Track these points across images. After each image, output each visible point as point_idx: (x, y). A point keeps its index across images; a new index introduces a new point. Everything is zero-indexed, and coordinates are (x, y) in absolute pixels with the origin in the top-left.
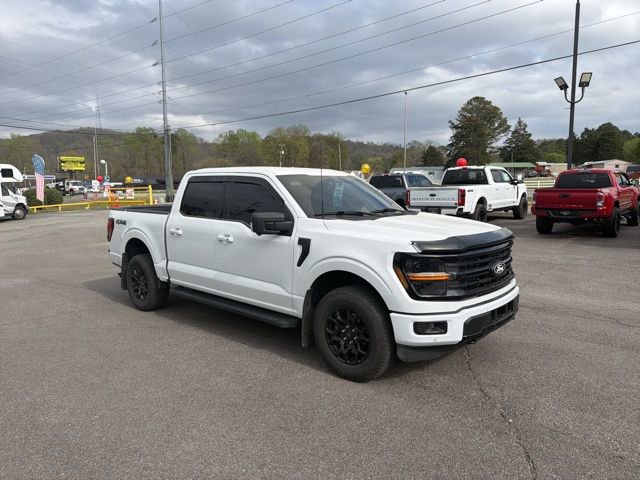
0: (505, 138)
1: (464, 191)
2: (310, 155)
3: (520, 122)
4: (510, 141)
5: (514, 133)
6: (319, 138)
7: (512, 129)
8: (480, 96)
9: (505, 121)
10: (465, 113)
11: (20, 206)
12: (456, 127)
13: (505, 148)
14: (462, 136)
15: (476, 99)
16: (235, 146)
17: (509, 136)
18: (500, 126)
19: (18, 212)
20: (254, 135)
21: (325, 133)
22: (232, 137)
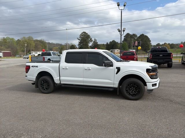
0: (92, 43)
2: (35, 46)
3: (95, 39)
4: (93, 44)
5: (94, 42)
6: (37, 41)
7: (93, 41)
8: (85, 32)
10: (81, 36)
12: (79, 40)
13: (92, 46)
14: (82, 42)
15: (84, 32)
16: (6, 42)
17: (93, 43)
18: (90, 40)
20: (13, 39)
22: (4, 39)
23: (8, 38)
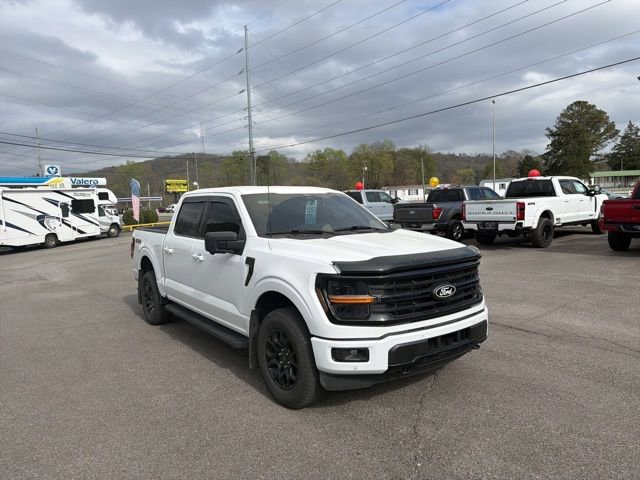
0: (613, 145)
1: (523, 204)
2: (395, 169)
3: (630, 126)
4: (618, 147)
5: (623, 138)
6: (406, 152)
7: (622, 134)
8: (582, 100)
9: (612, 125)
10: (565, 120)
11: (114, 225)
12: (552, 134)
13: (614, 155)
14: (561, 144)
15: (578, 103)
16: (322, 164)
17: (618, 142)
18: (607, 131)
19: (113, 230)
20: (340, 153)
21: (412, 147)
22: (319, 156)
23: (329, 151)
